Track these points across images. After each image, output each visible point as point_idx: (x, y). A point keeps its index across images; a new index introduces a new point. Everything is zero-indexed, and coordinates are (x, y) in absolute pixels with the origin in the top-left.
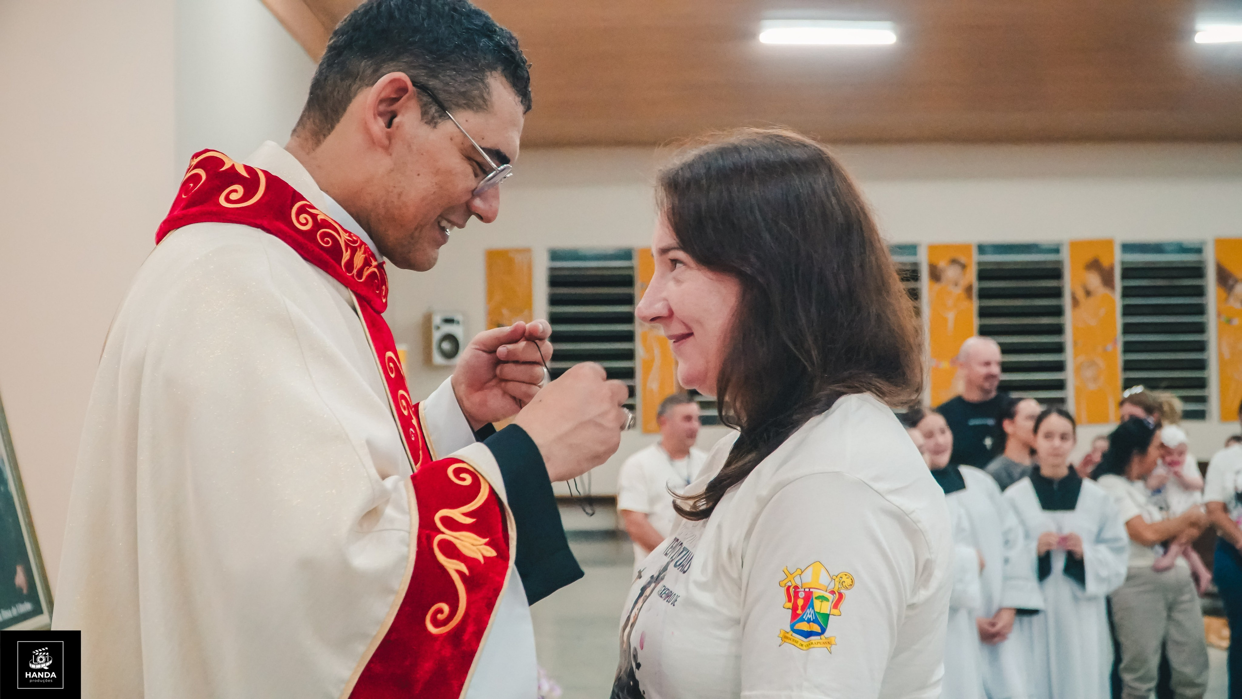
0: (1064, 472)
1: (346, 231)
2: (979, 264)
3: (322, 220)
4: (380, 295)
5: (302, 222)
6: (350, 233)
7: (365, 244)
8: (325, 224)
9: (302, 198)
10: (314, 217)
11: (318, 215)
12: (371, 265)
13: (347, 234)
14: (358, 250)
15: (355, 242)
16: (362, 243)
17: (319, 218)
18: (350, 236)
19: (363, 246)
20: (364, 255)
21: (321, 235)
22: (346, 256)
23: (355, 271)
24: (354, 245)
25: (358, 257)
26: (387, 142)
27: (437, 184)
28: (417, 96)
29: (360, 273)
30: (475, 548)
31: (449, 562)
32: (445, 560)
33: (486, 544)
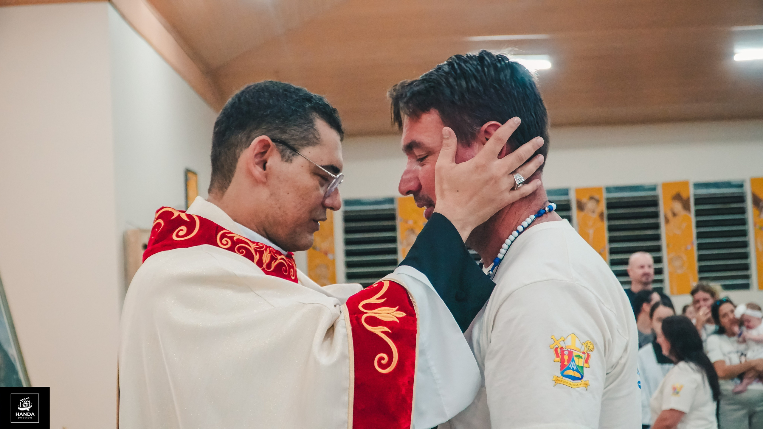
1: (254, 242)
5: (224, 243)
8: (239, 241)
9: (224, 229)
10: (231, 238)
12: (277, 259)
14: (265, 251)
17: (235, 238)
18: (257, 245)
19: (268, 248)
21: (237, 249)
22: (257, 258)
23: (264, 266)
24: (261, 250)
25: (265, 256)
26: (265, 179)
27: (300, 197)
28: (277, 148)
29: (269, 265)
30: (390, 315)
31: (375, 329)
32: (372, 329)
33: (397, 310)
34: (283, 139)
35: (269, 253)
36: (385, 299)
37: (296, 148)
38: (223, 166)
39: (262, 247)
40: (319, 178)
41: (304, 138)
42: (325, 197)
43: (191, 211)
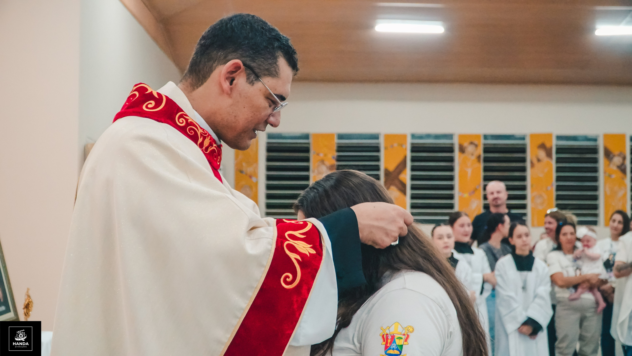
0: (527, 253)
1: (202, 128)
2: (485, 144)
3: (191, 122)
4: (217, 162)
5: (181, 122)
7: (211, 136)
8: (192, 124)
9: (182, 111)
10: (187, 120)
12: (213, 146)
13: (202, 130)
14: (207, 138)
17: (189, 120)
19: (209, 136)
21: (189, 129)
22: (200, 140)
23: (204, 148)
24: (205, 135)
25: (206, 141)
26: (230, 92)
27: (253, 112)
28: (245, 71)
29: (207, 149)
30: (304, 249)
31: (291, 254)
32: (289, 253)
33: (310, 247)
34: (252, 66)
35: (209, 140)
36: (305, 236)
37: (259, 75)
38: (199, 72)
39: (206, 134)
40: (270, 102)
41: (267, 70)
42: (269, 116)
43: (161, 91)
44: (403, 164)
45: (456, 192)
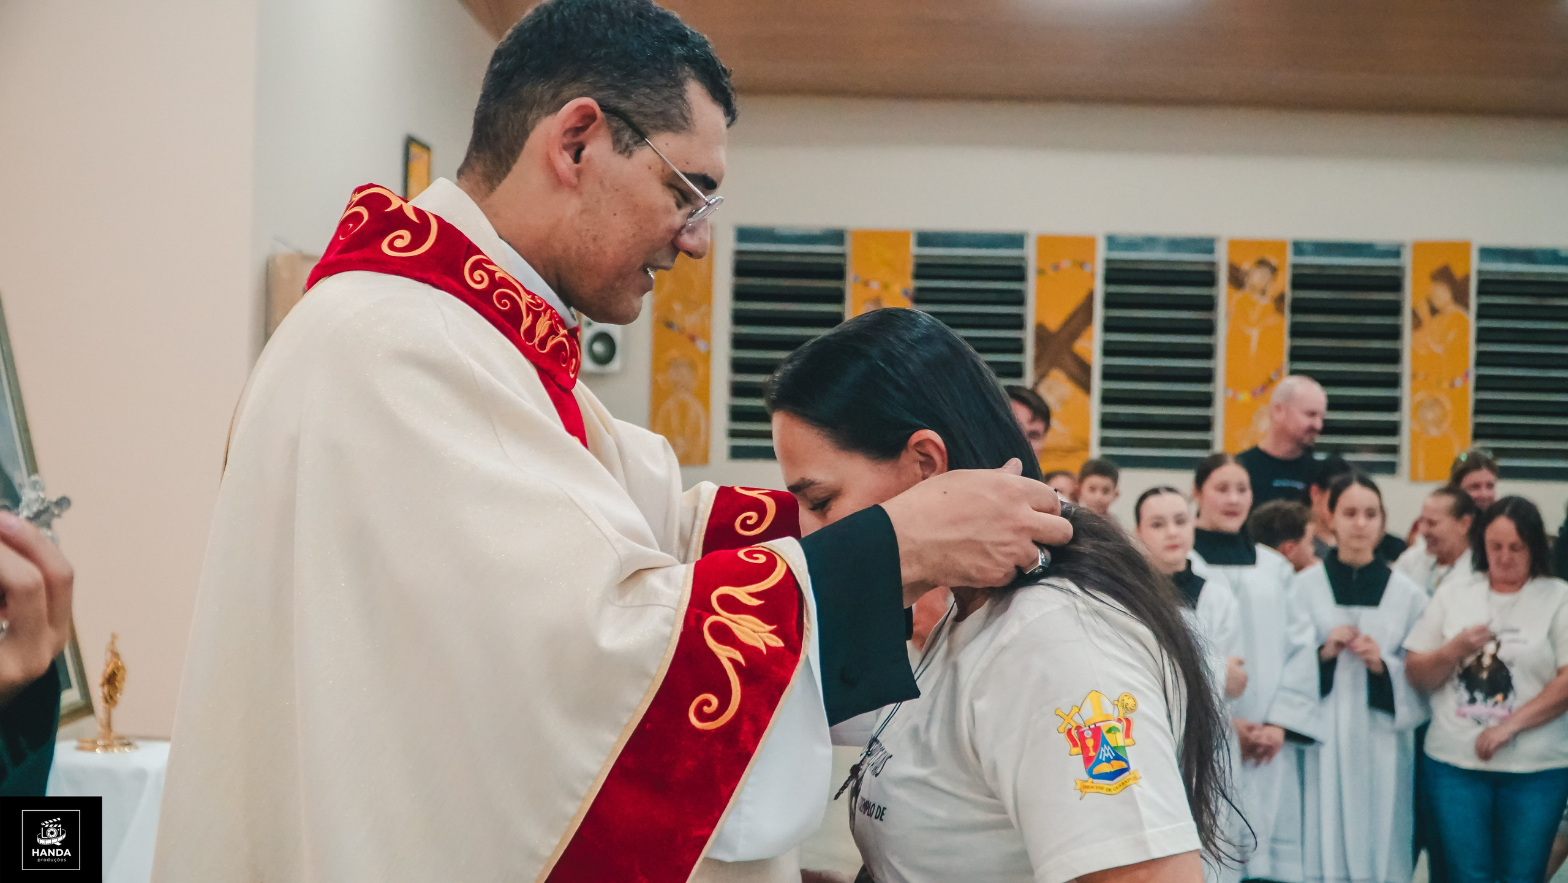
0: (1367, 558)
1: (528, 293)
2: (1296, 268)
3: (500, 278)
4: (567, 370)
5: (477, 280)
6: (533, 296)
7: (552, 309)
8: (504, 283)
9: (478, 251)
10: (491, 274)
11: (496, 272)
12: (558, 334)
13: (530, 296)
14: (543, 314)
15: (540, 306)
16: (548, 307)
17: (497, 275)
18: (533, 298)
19: (549, 311)
20: (550, 322)
21: (497, 296)
22: (527, 322)
23: (536, 340)
24: (538, 309)
25: (542, 324)
26: (576, 180)
27: (636, 223)
29: (543, 342)
30: (756, 635)
31: (720, 648)
32: (715, 646)
33: (771, 632)
35: (548, 321)
37: (643, 131)
41: (661, 115)
42: (681, 232)
44: (1083, 315)
45: (1220, 388)
